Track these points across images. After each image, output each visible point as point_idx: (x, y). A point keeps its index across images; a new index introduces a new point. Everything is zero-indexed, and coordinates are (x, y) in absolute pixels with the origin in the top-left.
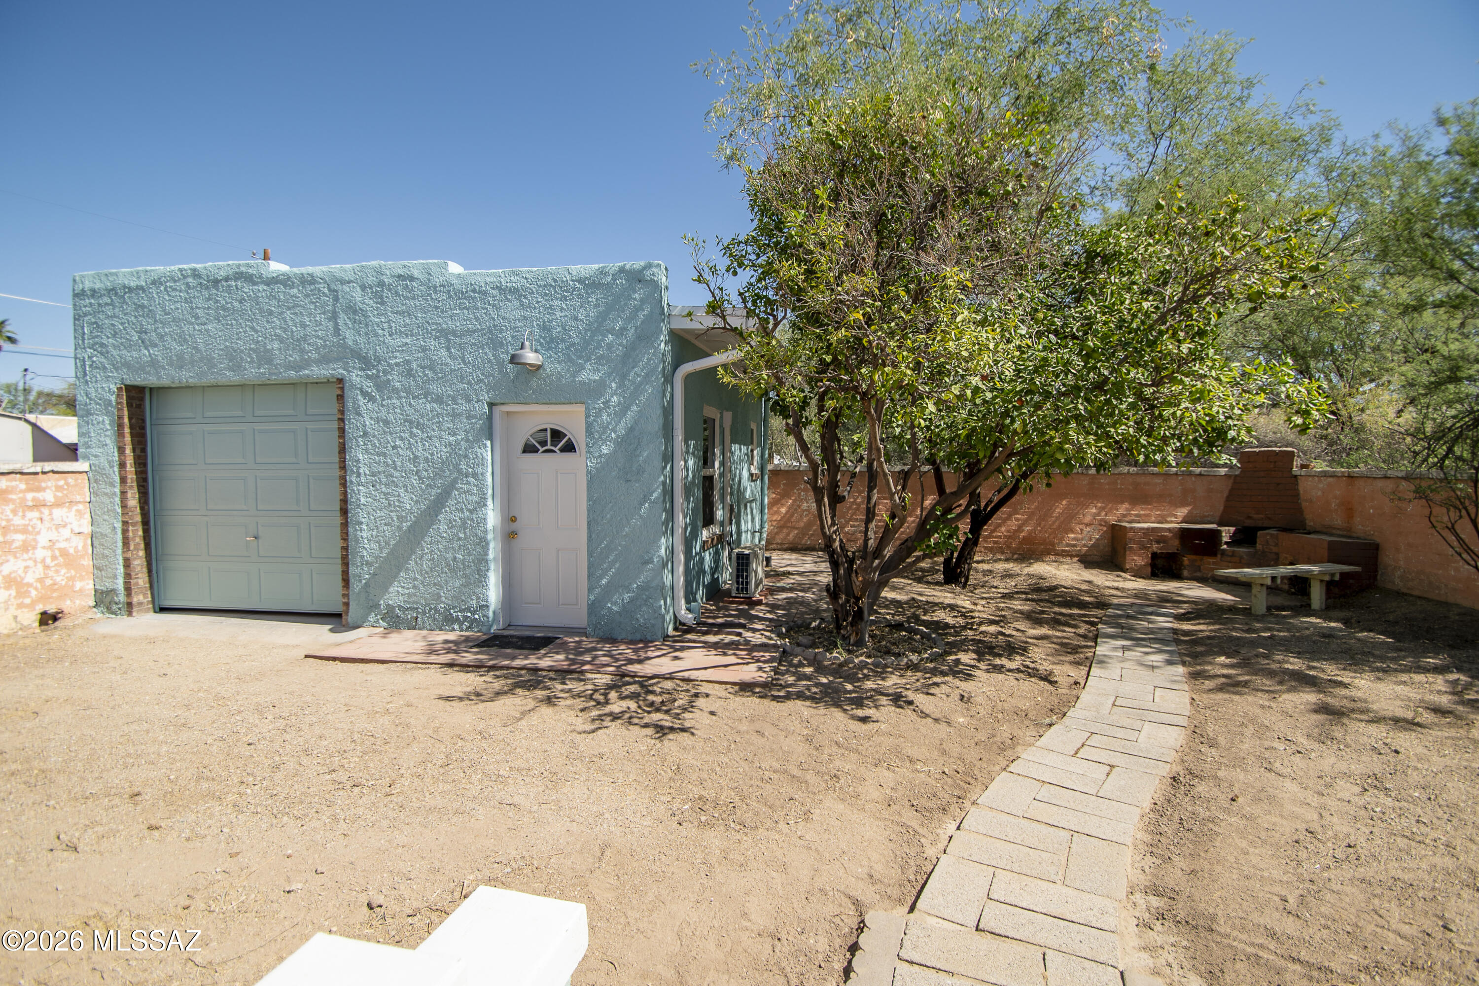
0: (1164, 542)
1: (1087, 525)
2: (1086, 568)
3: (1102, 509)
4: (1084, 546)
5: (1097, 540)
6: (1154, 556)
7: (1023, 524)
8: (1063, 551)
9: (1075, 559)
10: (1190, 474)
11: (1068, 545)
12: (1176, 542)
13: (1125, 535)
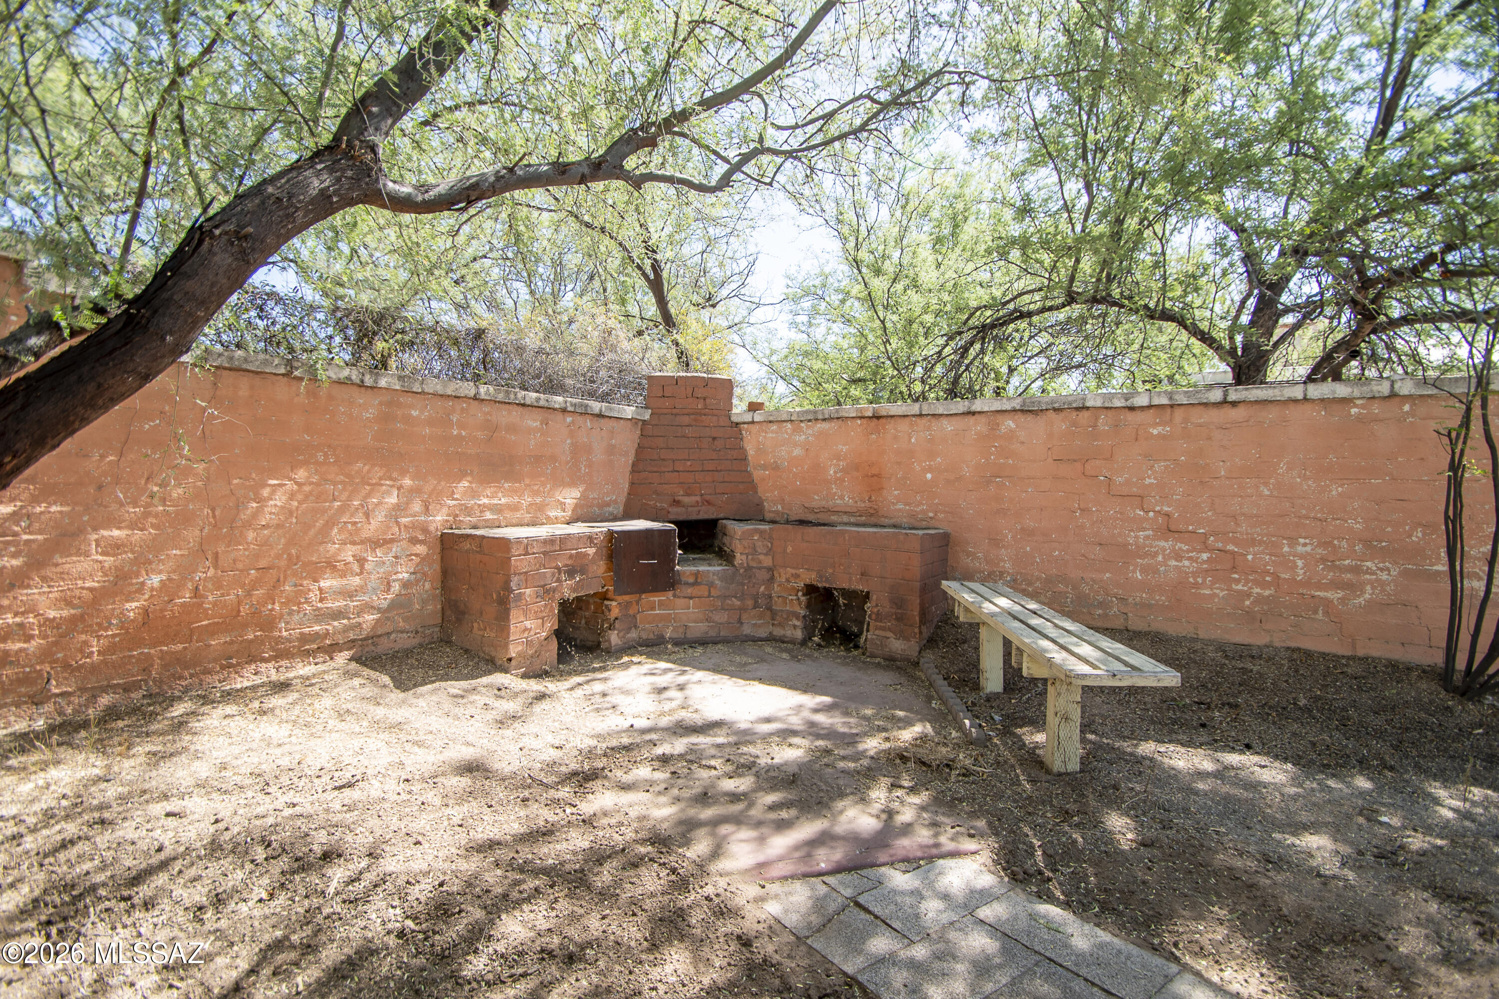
0: (583, 571)
1: (376, 543)
2: (402, 685)
3: (415, 491)
4: (369, 607)
5: (405, 585)
6: (565, 606)
7: (142, 562)
8: (304, 639)
9: (341, 658)
10: (585, 413)
11: (320, 616)
12: (600, 568)
13: (506, 561)
